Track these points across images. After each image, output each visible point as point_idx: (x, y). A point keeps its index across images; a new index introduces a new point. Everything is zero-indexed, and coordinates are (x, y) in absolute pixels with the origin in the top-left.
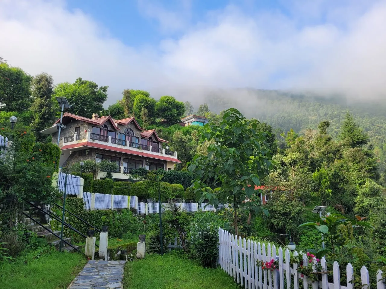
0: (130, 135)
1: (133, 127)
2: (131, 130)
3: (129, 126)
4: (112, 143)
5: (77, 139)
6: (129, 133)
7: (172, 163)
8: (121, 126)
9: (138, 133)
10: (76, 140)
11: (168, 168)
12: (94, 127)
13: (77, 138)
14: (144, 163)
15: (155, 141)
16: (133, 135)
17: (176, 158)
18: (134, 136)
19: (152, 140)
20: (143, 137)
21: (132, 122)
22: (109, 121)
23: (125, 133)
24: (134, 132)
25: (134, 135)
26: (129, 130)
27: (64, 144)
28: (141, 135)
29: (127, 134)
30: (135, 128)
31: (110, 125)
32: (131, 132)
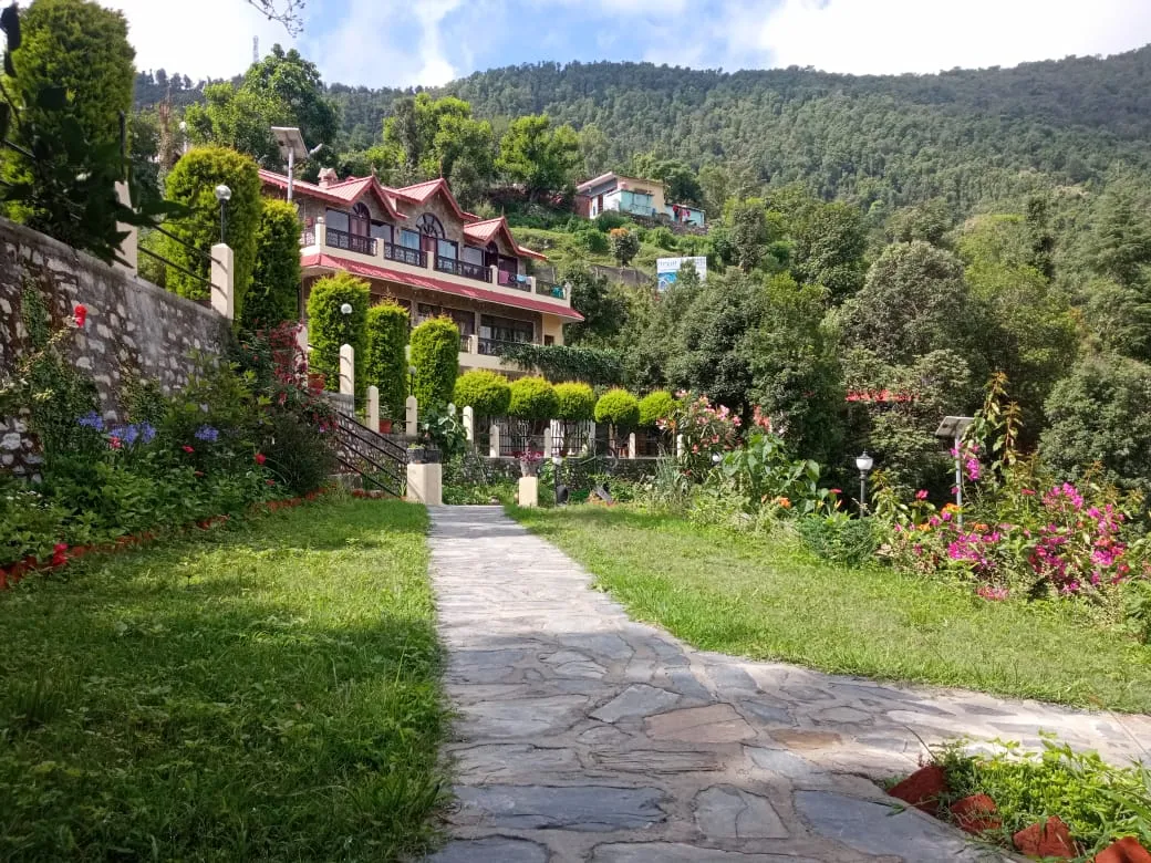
0: (434, 234)
1: (441, 209)
2: (435, 218)
3: (429, 208)
4: (387, 258)
6: (431, 229)
7: (555, 320)
8: (407, 208)
9: (455, 228)
11: (546, 336)
12: (332, 209)
14: (477, 321)
15: (506, 253)
16: (440, 236)
17: (566, 304)
18: (444, 239)
19: (497, 250)
20: (470, 242)
21: (437, 193)
22: (373, 193)
23: (418, 230)
24: (443, 225)
25: (444, 235)
26: (429, 220)
28: (464, 234)
29: (424, 232)
30: (447, 212)
31: (375, 205)
32: (436, 225)
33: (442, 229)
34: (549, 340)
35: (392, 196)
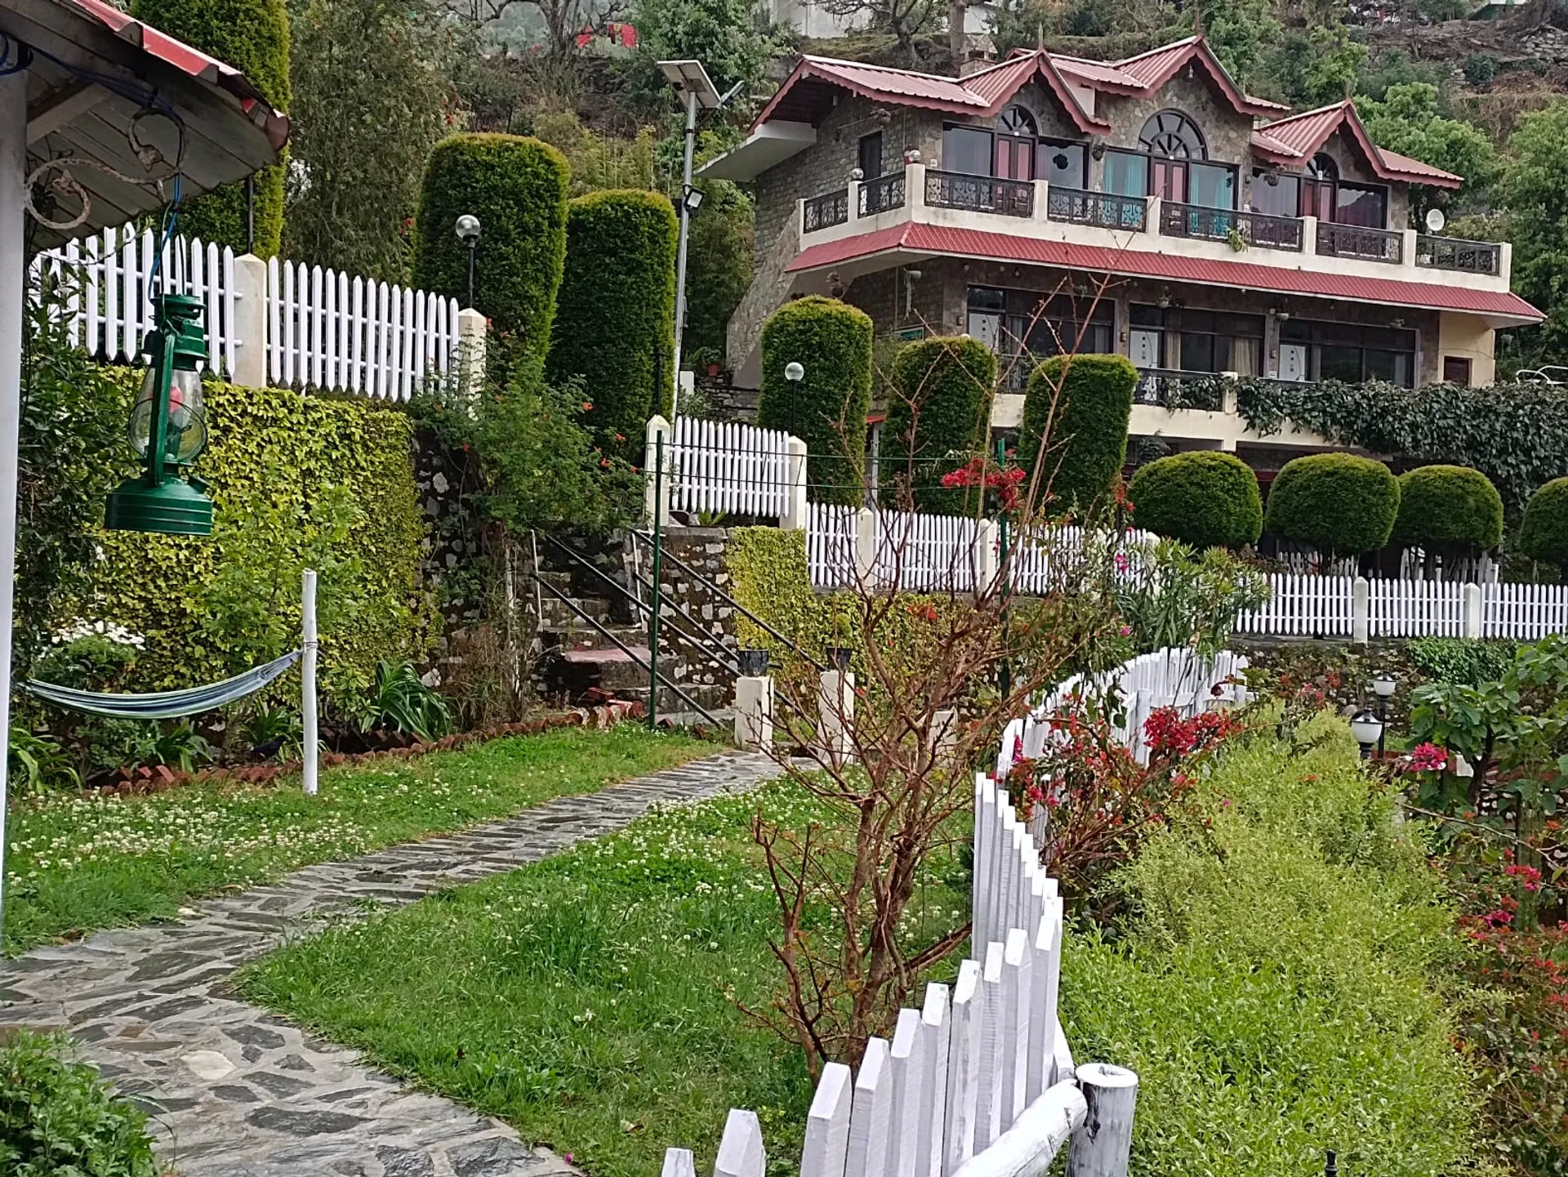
0: (1182, 154)
1: (1198, 98)
2: (1184, 118)
3: (1172, 100)
4: (1054, 219)
5: (863, 210)
6: (1175, 142)
7: (1474, 324)
8: (1120, 105)
9: (1233, 135)
10: (860, 215)
11: (1448, 360)
12: (956, 126)
13: (864, 201)
14: (1269, 333)
15: (1358, 178)
16: (1196, 155)
17: (1500, 284)
18: (1205, 160)
19: (1336, 174)
20: (1264, 162)
21: (1184, 68)
22: (1040, 87)
23: (1143, 148)
24: (1204, 131)
25: (1204, 151)
26: (1171, 124)
27: (806, 241)
28: (1252, 146)
29: (1158, 151)
30: (1211, 105)
31: (1048, 107)
32: (1187, 133)
33: (1202, 141)
34: (1458, 369)
35: (1085, 83)
